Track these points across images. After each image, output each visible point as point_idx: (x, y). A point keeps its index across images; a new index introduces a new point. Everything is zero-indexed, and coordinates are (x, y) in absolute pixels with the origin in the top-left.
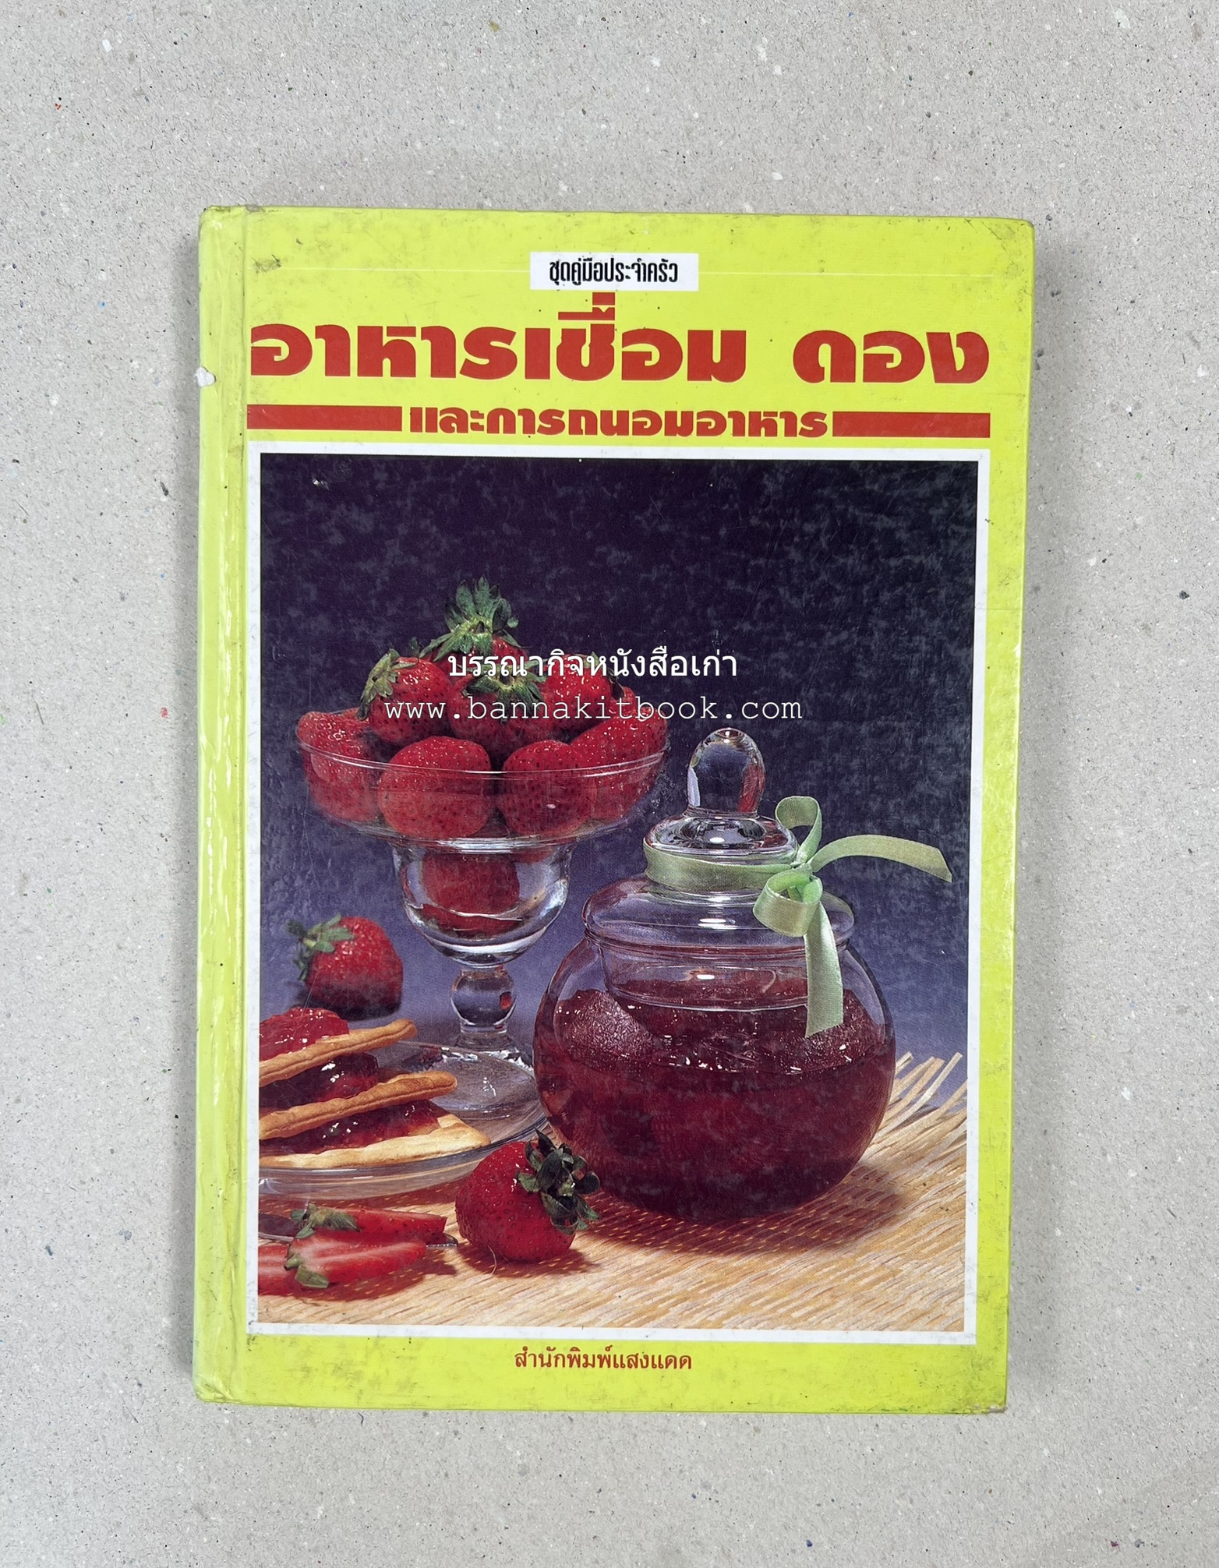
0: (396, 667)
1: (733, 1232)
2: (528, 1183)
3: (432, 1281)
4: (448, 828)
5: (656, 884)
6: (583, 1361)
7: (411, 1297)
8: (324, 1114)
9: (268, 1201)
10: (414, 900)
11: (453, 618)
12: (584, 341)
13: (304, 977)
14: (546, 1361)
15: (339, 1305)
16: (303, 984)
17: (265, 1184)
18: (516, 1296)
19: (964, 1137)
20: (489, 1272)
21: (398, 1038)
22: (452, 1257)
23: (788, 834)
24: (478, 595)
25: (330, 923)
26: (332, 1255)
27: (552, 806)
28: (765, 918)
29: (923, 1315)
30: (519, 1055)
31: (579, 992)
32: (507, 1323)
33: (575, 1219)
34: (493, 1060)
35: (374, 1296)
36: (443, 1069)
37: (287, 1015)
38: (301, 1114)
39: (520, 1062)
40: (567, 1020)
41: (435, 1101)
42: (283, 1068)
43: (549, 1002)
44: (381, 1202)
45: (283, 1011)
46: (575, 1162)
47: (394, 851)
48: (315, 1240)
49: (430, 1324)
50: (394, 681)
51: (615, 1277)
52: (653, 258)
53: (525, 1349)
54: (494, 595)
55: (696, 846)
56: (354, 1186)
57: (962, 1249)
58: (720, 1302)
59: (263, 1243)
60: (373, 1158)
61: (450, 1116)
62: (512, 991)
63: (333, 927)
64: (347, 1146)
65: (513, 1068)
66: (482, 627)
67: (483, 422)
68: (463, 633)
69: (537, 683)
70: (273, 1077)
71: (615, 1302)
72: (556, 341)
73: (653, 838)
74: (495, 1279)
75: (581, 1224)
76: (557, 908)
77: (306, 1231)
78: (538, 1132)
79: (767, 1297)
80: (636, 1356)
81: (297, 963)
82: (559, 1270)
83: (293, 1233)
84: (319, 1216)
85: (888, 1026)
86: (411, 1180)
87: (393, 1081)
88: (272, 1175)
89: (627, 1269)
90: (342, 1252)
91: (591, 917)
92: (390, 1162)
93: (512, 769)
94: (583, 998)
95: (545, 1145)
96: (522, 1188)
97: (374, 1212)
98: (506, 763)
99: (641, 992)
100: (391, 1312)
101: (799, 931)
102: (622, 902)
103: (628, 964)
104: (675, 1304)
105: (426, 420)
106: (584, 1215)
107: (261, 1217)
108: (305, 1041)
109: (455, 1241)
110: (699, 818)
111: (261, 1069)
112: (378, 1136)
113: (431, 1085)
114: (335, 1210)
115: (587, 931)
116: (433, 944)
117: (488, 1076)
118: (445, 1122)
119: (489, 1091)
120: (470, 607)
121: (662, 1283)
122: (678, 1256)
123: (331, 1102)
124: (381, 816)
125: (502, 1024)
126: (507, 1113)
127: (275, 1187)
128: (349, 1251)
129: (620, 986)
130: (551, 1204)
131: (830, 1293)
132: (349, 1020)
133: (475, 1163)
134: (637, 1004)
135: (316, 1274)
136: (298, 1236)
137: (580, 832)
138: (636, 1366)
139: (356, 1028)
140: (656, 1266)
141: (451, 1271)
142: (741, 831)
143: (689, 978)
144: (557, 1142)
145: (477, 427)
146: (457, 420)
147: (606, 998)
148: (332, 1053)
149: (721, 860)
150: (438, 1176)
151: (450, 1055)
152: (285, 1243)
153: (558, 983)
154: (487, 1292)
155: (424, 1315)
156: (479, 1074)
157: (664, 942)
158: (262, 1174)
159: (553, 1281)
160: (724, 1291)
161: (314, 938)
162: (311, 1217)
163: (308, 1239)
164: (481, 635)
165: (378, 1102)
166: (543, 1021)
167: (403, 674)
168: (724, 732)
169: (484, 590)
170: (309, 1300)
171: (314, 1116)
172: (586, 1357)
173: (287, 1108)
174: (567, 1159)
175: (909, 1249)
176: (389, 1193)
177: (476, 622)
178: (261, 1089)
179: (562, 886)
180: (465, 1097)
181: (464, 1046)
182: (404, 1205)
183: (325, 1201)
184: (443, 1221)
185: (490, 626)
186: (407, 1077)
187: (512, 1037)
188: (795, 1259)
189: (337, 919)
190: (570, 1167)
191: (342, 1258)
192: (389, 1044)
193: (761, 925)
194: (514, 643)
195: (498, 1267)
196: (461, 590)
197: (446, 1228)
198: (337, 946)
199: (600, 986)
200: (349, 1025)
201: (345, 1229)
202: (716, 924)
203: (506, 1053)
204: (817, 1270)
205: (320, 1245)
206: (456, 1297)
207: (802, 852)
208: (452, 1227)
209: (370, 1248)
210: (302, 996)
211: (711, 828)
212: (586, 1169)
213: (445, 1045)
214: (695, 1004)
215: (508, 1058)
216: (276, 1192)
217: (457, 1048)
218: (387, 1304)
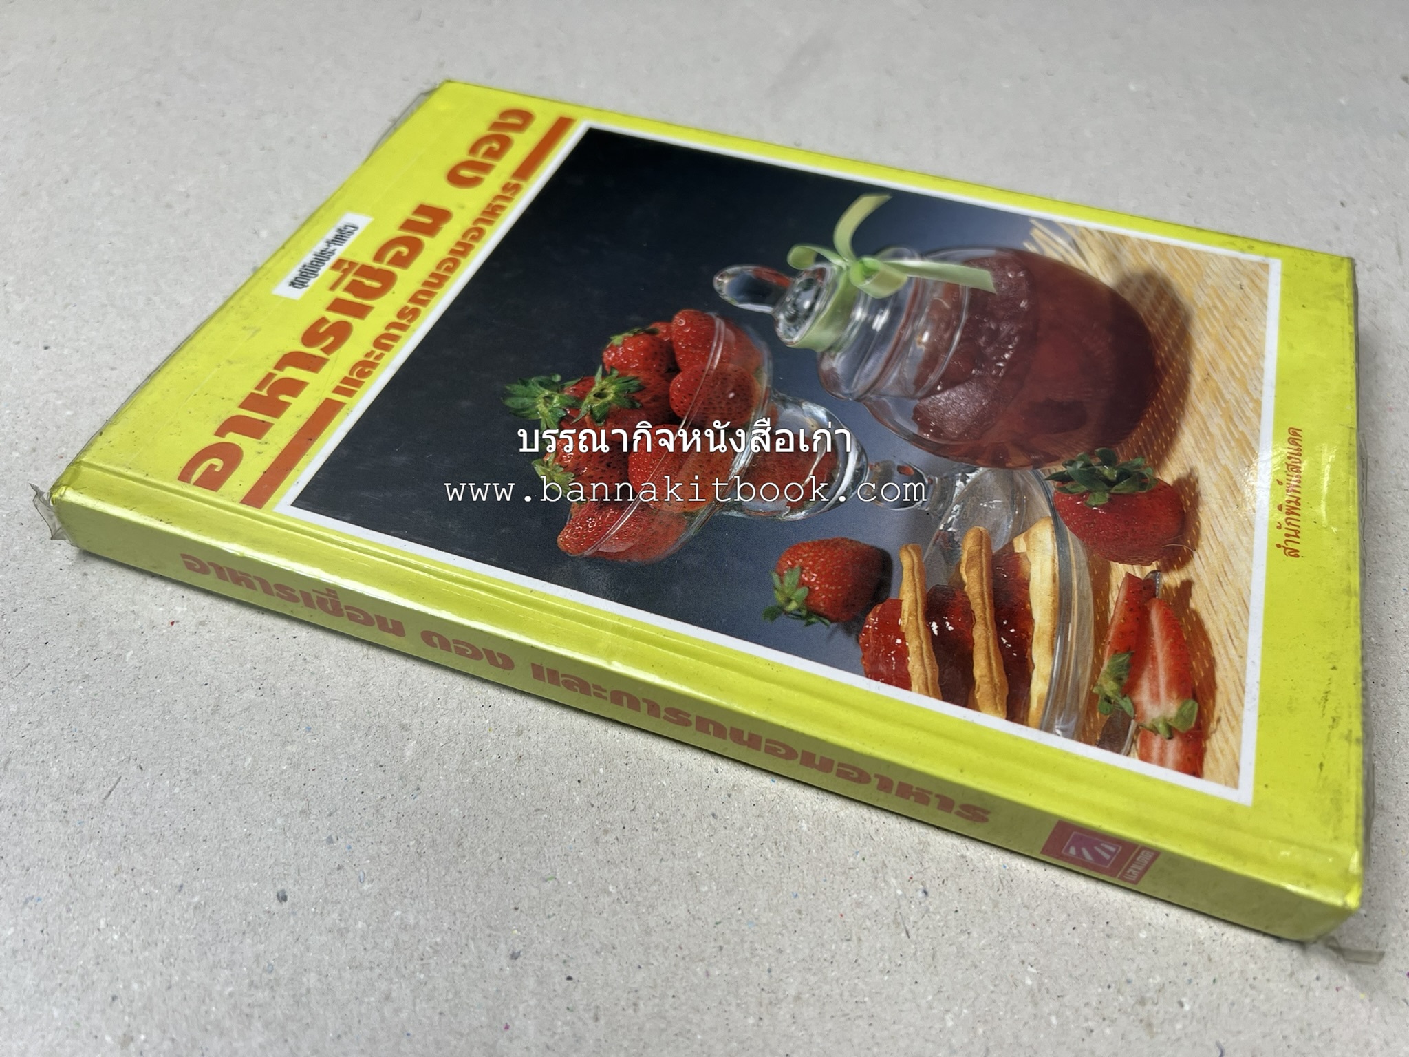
0: (550, 464)
1: (1167, 372)
2: (1098, 500)
3: (1197, 602)
4: (720, 469)
5: (830, 348)
6: (1293, 505)
7: (1215, 626)
8: (988, 648)
9: (1084, 735)
10: (781, 512)
11: (529, 414)
12: (361, 283)
13: (827, 621)
14: (1293, 533)
15: (1220, 699)
16: (833, 625)
17: (1061, 730)
18: (1220, 540)
19: (1101, 232)
20: (1192, 554)
21: (920, 561)
22: (1172, 579)
23: (819, 266)
24: (518, 392)
25: (777, 582)
26: (1158, 687)
27: (732, 395)
28: (884, 292)
29: (1253, 281)
30: (964, 474)
31: (915, 419)
32: (1250, 552)
33: (1143, 476)
34: (962, 494)
35: (1212, 662)
36: (964, 535)
37: (865, 649)
38: (983, 667)
39: (972, 475)
40: (938, 432)
41: (997, 548)
42: (925, 670)
43: (917, 441)
44: (1101, 626)
45: (860, 654)
46: (1082, 460)
47: (725, 513)
48: (1137, 699)
49: (1247, 620)
50: (562, 469)
51: (1205, 461)
52: (331, 234)
53: (1279, 546)
54: (525, 384)
55: (806, 317)
56: (1078, 643)
57: (1197, 252)
58: (1234, 395)
59: (1134, 753)
60: (1048, 617)
61: (1015, 541)
62: (897, 463)
63: (782, 582)
64: (1030, 637)
65: (976, 482)
66: (548, 399)
67: (378, 352)
68: (546, 412)
69: (618, 377)
70: (933, 684)
71: (1231, 466)
72: (349, 297)
73: (788, 340)
74: (1200, 551)
75: (1148, 471)
76: (827, 414)
77: (1126, 704)
78: (1048, 479)
79: (1232, 366)
80: (1288, 465)
81: (809, 624)
82: (1195, 500)
83: (1127, 720)
84: (1109, 687)
85: (1000, 249)
86: (1080, 592)
87: (965, 578)
88: (1052, 719)
89: (1196, 449)
90: (1155, 678)
91: (845, 395)
92: (1056, 605)
93: (686, 411)
94: (920, 417)
95: (1062, 478)
96: (1104, 505)
97: (1111, 633)
98: (679, 414)
99: (926, 378)
100: (1232, 651)
101: (905, 277)
102: (839, 371)
103: (898, 381)
104: (1236, 426)
105: (349, 386)
106: (1138, 466)
107: (1101, 745)
108: (899, 641)
109: (1153, 572)
110: (784, 309)
111: (920, 692)
112: (1024, 606)
113: (978, 548)
114: (1104, 668)
115: (858, 400)
116: (830, 509)
117: (979, 501)
118: (1020, 546)
119: (996, 504)
120: (527, 401)
121: (1214, 430)
122: (1186, 411)
123: (975, 636)
124: (686, 513)
125: (929, 479)
126: (1022, 499)
127: (1066, 721)
128: (1155, 669)
129: (917, 390)
130: (1122, 488)
131: (1230, 329)
132: (887, 597)
133: (1071, 536)
134: (939, 384)
135: (1180, 709)
136: (1132, 715)
137: (763, 383)
138: (1300, 467)
139: (898, 594)
140: (1196, 431)
141: (1187, 586)
142: (806, 289)
143: (923, 348)
144: (1060, 468)
145: (379, 357)
146: (364, 368)
147: (926, 402)
148: (920, 622)
149: (825, 306)
150: (1079, 568)
151: (950, 525)
152: (1137, 731)
153: (901, 431)
154: (1214, 561)
155: (1236, 619)
156: (976, 509)
157: (885, 354)
158: (1048, 728)
159: (1206, 508)
160: (1224, 391)
161: (789, 601)
162: (1110, 694)
163: (1135, 706)
164: (555, 401)
165: (986, 597)
166: (935, 450)
167: (560, 461)
168: (718, 282)
169: (518, 388)
170: (1213, 725)
171: (989, 657)
172: (1289, 502)
173: (973, 681)
174: (1079, 465)
175: (1195, 279)
176: (1092, 613)
177: (542, 400)
178: (945, 699)
179: (807, 406)
180: (997, 525)
181: (943, 512)
182: (1107, 605)
183: (1092, 674)
184: (1130, 577)
185: (550, 392)
186: (964, 564)
187: (945, 475)
188: (1197, 342)
189: (775, 577)
190: (1087, 465)
191: (1163, 679)
192: (924, 572)
193: (890, 297)
194: (575, 382)
195: (1187, 544)
196: (509, 402)
197: (1138, 575)
198: (802, 583)
199: (914, 403)
200: (892, 596)
201: (1128, 666)
202: (880, 322)
203: (959, 483)
204: (1208, 331)
205: (1144, 695)
206: (1218, 588)
207: (837, 262)
208: (1139, 572)
209: (1153, 648)
210: (848, 631)
211: (794, 305)
212: (1091, 454)
213: (938, 525)
214: (947, 350)
215: (965, 483)
216: (1074, 721)
217: (944, 518)
218: (1222, 651)
